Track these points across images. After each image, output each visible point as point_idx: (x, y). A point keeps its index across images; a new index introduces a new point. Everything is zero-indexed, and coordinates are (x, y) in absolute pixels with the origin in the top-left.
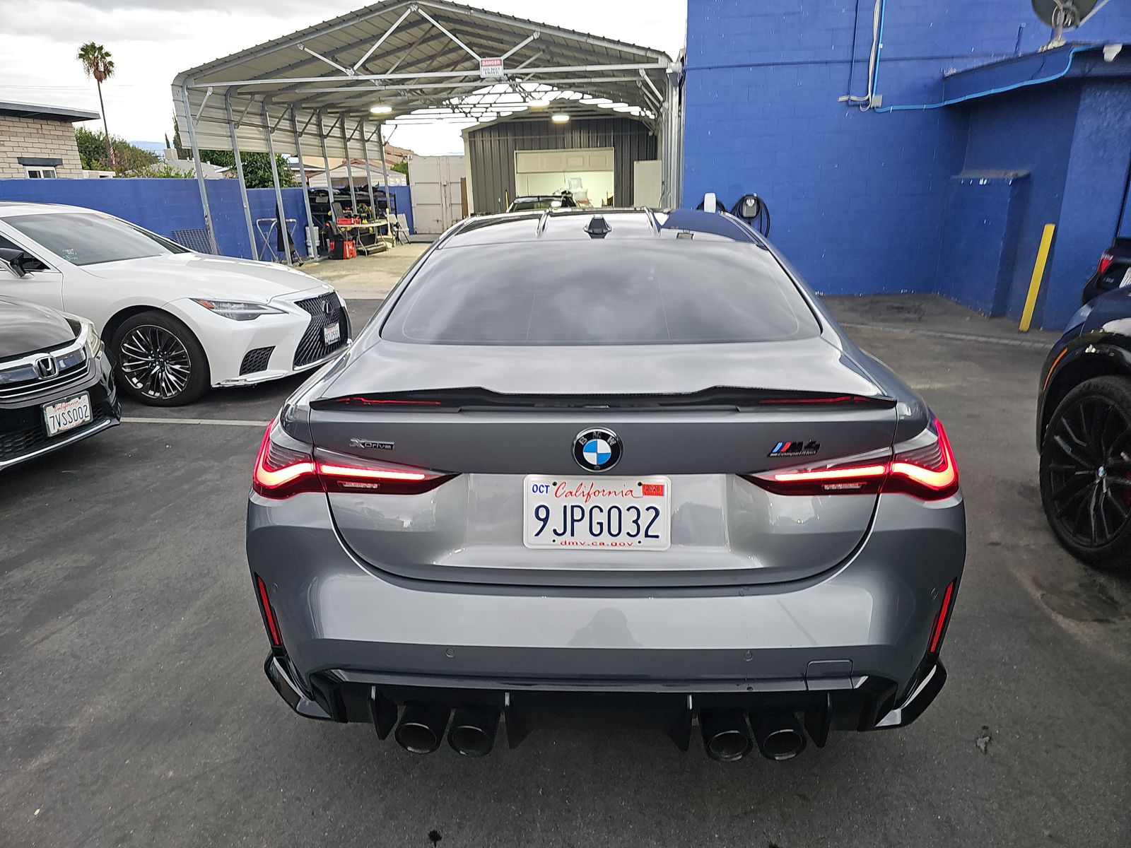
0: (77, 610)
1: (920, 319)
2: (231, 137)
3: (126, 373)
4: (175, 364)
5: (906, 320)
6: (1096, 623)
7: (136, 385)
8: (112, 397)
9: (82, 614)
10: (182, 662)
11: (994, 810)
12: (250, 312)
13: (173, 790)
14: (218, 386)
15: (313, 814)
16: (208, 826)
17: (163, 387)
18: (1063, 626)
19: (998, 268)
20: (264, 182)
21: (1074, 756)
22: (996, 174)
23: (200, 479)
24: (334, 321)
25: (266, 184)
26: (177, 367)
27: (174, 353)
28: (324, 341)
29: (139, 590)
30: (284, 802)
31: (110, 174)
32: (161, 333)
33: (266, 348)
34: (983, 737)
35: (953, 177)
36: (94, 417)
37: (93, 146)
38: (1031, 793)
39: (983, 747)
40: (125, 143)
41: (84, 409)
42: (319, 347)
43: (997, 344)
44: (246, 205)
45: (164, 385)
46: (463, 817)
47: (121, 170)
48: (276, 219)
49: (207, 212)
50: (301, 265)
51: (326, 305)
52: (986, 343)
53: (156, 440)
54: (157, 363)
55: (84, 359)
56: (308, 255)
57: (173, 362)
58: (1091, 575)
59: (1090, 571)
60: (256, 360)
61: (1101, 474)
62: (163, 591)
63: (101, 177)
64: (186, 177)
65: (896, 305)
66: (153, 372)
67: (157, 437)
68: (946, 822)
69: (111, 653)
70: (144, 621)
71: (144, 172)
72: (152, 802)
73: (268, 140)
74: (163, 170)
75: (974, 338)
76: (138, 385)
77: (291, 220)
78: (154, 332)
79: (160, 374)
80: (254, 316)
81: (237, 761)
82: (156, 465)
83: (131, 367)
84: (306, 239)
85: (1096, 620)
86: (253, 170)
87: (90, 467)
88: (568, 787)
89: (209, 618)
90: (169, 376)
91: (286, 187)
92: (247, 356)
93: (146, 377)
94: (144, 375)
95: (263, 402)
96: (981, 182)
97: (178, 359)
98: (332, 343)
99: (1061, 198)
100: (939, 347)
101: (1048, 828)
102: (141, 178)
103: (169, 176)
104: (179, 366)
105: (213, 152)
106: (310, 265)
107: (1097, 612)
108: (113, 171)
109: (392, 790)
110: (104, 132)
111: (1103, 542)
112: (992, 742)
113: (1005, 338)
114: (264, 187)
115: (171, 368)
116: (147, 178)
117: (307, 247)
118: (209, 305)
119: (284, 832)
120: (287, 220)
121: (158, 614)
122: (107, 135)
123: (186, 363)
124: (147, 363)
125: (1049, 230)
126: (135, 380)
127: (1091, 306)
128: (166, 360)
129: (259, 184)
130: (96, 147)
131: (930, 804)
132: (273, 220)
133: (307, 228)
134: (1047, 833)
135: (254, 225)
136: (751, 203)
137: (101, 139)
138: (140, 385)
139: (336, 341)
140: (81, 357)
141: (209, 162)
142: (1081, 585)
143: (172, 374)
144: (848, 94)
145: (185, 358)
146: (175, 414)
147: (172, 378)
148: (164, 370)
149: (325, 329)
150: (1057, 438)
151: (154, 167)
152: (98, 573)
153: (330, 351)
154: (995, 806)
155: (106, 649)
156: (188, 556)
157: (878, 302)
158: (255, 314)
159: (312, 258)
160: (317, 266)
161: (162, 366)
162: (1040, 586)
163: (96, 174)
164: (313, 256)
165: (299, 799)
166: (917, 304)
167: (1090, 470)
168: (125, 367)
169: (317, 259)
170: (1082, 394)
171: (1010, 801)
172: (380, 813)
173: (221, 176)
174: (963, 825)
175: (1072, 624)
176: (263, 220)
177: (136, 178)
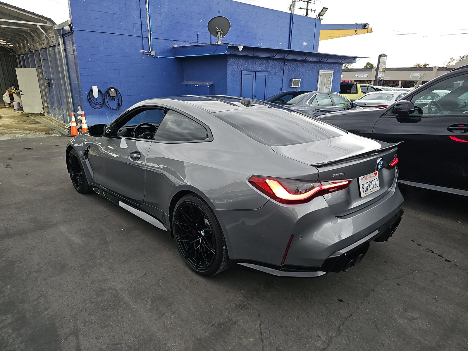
22: (202, 83)
35: (182, 83)
96: (196, 86)
136: (113, 90)
144: (143, 49)
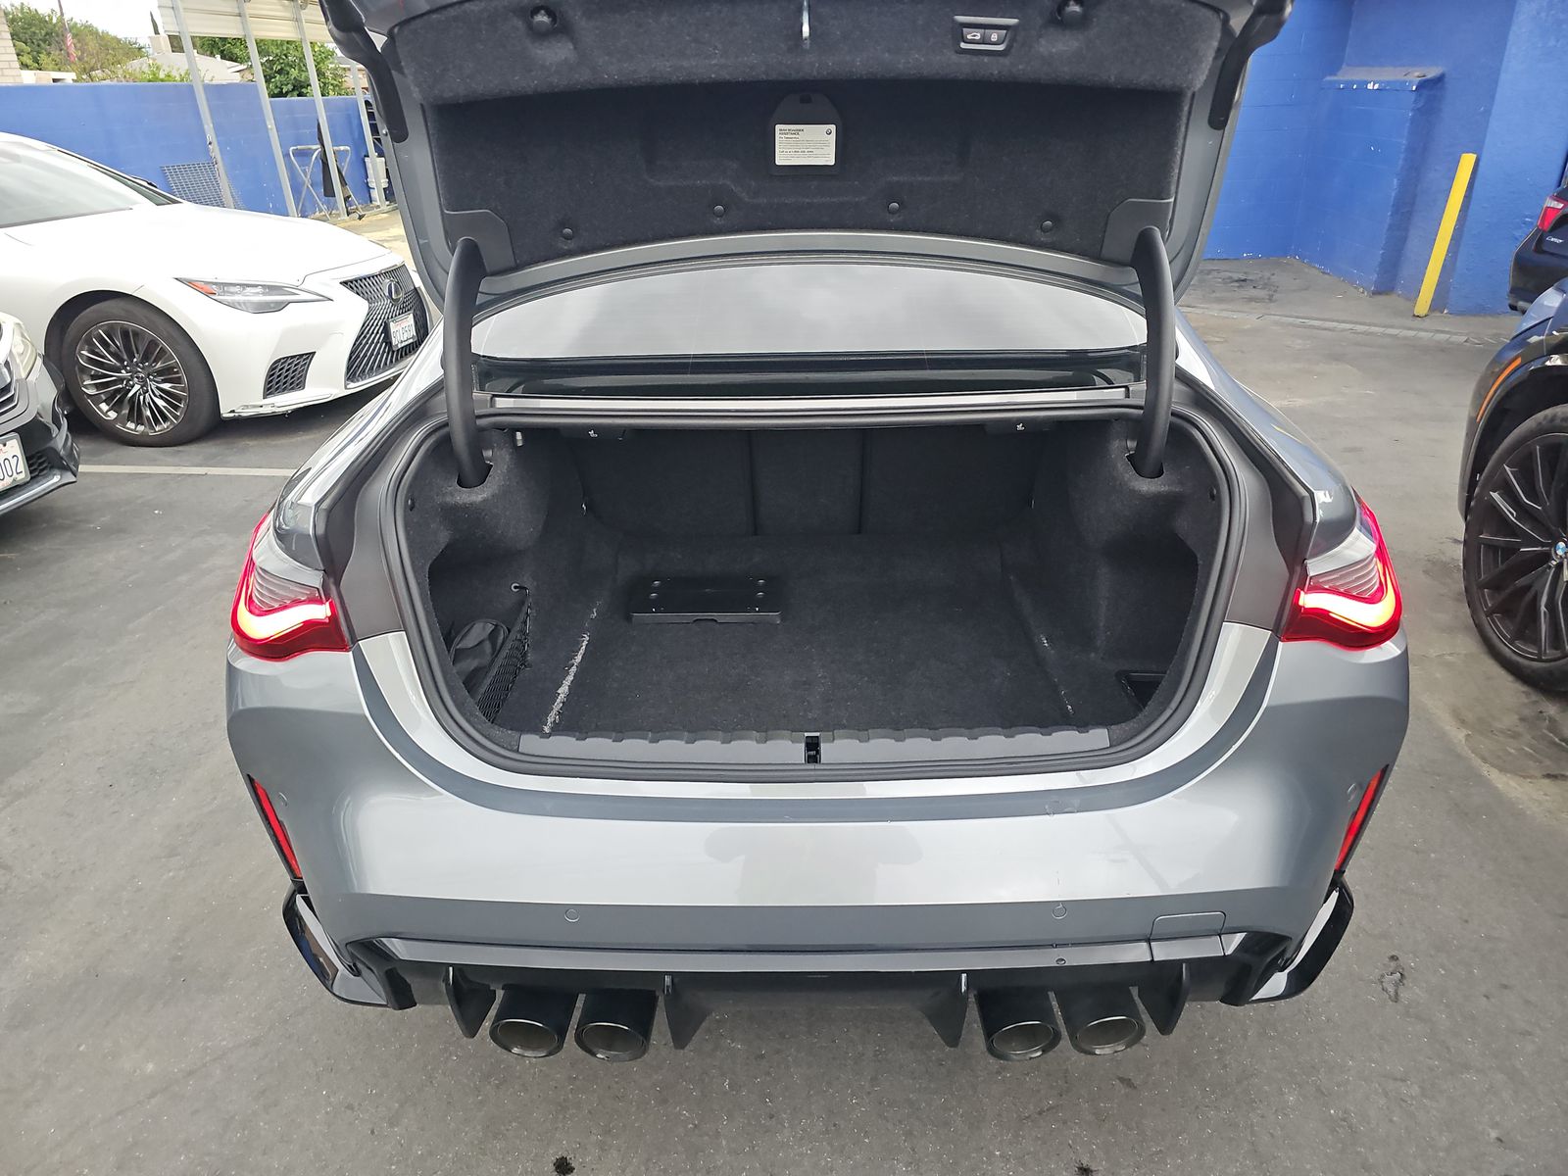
0: (10, 788)
1: (1271, 299)
2: (240, 15)
3: (89, 396)
4: (164, 381)
5: (1251, 299)
6: (1547, 781)
7: (106, 414)
8: (61, 437)
9: (19, 795)
10: (171, 874)
11: (1412, 1097)
12: (274, 299)
13: (153, 1095)
14: (232, 415)
15: (373, 1132)
16: (207, 1159)
17: (148, 418)
18: (1500, 786)
19: (1388, 221)
20: (300, 88)
21: (1527, 1002)
22: (1391, 74)
23: (205, 566)
24: (403, 310)
25: (304, 90)
26: (166, 386)
27: (159, 365)
28: (391, 343)
29: (108, 752)
30: (327, 1113)
31: (69, 77)
32: (136, 334)
33: (302, 355)
34: (1392, 974)
35: (1328, 78)
36: (31, 473)
37: (43, 32)
38: (1466, 1067)
39: (1391, 990)
40: (90, 26)
41: (14, 462)
42: (384, 352)
43: (1384, 335)
44: (271, 124)
45: (148, 413)
46: (607, 1132)
47: (87, 71)
48: (319, 146)
49: (210, 136)
50: (360, 217)
51: (390, 286)
52: (1364, 333)
53: (139, 501)
54: (136, 379)
55: (9, 381)
56: (371, 202)
57: (159, 379)
58: (1535, 702)
59: (1534, 697)
60: (286, 373)
61: (1560, 552)
62: (144, 753)
63: (54, 80)
64: (182, 80)
65: (1236, 276)
66: (130, 394)
67: (142, 497)
68: (1344, 1120)
69: (61, 860)
70: (114, 804)
71: (120, 72)
72: (120, 1117)
73: (297, 20)
74: (146, 70)
75: (1349, 326)
76: (109, 413)
77: (342, 148)
78: (125, 334)
79: (142, 398)
80: (280, 307)
81: (255, 1043)
82: (139, 543)
83: (97, 386)
84: (367, 177)
85: (1548, 776)
86: (282, 69)
87: (36, 549)
88: (769, 1074)
89: (215, 798)
90: (156, 400)
91: (332, 96)
92: (273, 368)
93: (121, 401)
94: (117, 400)
95: (304, 438)
96: (1370, 86)
97: (167, 374)
98: (404, 344)
99: (1488, 112)
100: (1300, 341)
101: (1495, 1125)
102: (115, 82)
103: (156, 79)
104: (170, 385)
105: (224, 40)
106: (375, 218)
107: (1548, 762)
108: (74, 71)
109: (498, 1087)
110: (57, 10)
111: (1558, 654)
112: (1405, 981)
113: (1392, 327)
114: (300, 95)
115: (157, 388)
116: (124, 83)
117: (369, 188)
118: (208, 289)
119: (326, 1166)
120: (335, 148)
121: (136, 792)
122: (62, 14)
123: (178, 380)
124: (121, 380)
125: (1468, 161)
126: (104, 407)
127: (1562, 290)
128: (149, 375)
129: (293, 90)
130: (47, 34)
131: (1318, 1089)
132: (314, 147)
133: (366, 159)
134: (1494, 1134)
135: (286, 155)
137: (54, 21)
138: (113, 415)
139: (411, 341)
140: (4, 379)
141: (218, 57)
142: (1522, 719)
143: (162, 398)
145: (177, 372)
146: (170, 460)
147: (161, 403)
148: (147, 391)
149: (391, 324)
150: (1495, 495)
151: (135, 65)
152: (44, 724)
153: (401, 357)
154: (1415, 1090)
155: (53, 853)
156: (185, 694)
157: (1209, 272)
158: (282, 302)
159: (378, 207)
160: (385, 218)
161: (144, 385)
162: (1463, 722)
163: (45, 77)
164: (378, 203)
165: (350, 1107)
166: (1267, 274)
167: (1542, 545)
168: (85, 386)
169: (386, 209)
170: (1541, 431)
171: (1437, 1081)
172: (479, 1127)
173: (237, 78)
174: (1368, 1123)
175: (1512, 783)
176: (299, 147)
177: (108, 82)
